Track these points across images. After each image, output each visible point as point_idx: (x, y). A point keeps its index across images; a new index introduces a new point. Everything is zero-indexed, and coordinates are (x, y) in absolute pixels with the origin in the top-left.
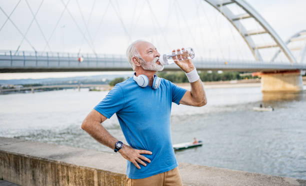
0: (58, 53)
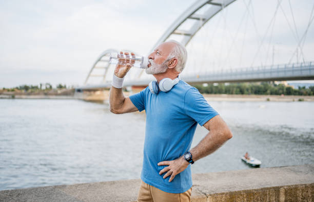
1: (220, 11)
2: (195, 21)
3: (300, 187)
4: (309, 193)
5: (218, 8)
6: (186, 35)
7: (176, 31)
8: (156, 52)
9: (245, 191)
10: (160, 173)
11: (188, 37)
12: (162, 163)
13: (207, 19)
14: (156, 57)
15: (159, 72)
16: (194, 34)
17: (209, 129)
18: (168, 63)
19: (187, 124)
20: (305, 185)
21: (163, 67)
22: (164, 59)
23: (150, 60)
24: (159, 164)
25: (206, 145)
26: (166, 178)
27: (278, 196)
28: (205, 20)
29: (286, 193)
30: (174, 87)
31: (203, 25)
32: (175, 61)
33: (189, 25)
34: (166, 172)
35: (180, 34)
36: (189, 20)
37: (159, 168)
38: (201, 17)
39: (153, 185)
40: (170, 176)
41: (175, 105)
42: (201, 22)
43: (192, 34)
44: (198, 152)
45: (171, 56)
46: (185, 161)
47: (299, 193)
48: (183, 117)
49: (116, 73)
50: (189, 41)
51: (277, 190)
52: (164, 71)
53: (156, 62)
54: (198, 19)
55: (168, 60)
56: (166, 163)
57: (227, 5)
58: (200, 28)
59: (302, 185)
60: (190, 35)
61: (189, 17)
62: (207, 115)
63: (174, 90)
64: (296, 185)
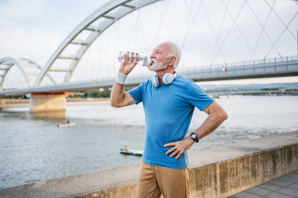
0: (244, 62)
1: (112, 24)
2: (91, 32)
3: (229, 162)
4: (234, 165)
5: (111, 21)
6: (83, 44)
7: (74, 41)
8: (157, 52)
9: (193, 169)
10: (166, 153)
11: (85, 47)
12: (169, 144)
13: (102, 30)
14: (158, 56)
15: (161, 68)
16: (91, 43)
17: (209, 113)
18: (168, 60)
19: (187, 110)
20: (232, 159)
21: (164, 64)
22: (165, 58)
23: (153, 59)
24: (165, 146)
25: (209, 126)
26: (173, 157)
27: (215, 170)
28: (100, 32)
29: (220, 167)
30: (174, 80)
31: (98, 36)
32: (174, 59)
33: (85, 36)
34: (173, 152)
35: (77, 44)
36: (85, 31)
37: (166, 149)
38: (96, 29)
39: (158, 165)
40: (177, 154)
41: (177, 95)
42: (96, 33)
43: (89, 43)
44: (202, 132)
45: (170, 55)
46: (192, 140)
47: (228, 166)
48: (185, 105)
49: (121, 71)
50: (86, 50)
51: (214, 165)
52: (166, 67)
53: (159, 60)
54: (94, 30)
55: (168, 59)
56: (172, 144)
57: (119, 19)
58: (95, 38)
59: (229, 160)
60: (86, 45)
61: (85, 28)
62: (207, 101)
63: (175, 83)
64: (226, 160)
